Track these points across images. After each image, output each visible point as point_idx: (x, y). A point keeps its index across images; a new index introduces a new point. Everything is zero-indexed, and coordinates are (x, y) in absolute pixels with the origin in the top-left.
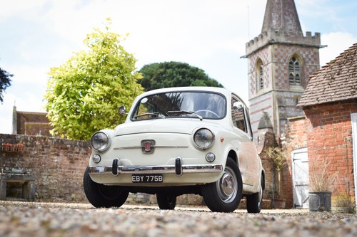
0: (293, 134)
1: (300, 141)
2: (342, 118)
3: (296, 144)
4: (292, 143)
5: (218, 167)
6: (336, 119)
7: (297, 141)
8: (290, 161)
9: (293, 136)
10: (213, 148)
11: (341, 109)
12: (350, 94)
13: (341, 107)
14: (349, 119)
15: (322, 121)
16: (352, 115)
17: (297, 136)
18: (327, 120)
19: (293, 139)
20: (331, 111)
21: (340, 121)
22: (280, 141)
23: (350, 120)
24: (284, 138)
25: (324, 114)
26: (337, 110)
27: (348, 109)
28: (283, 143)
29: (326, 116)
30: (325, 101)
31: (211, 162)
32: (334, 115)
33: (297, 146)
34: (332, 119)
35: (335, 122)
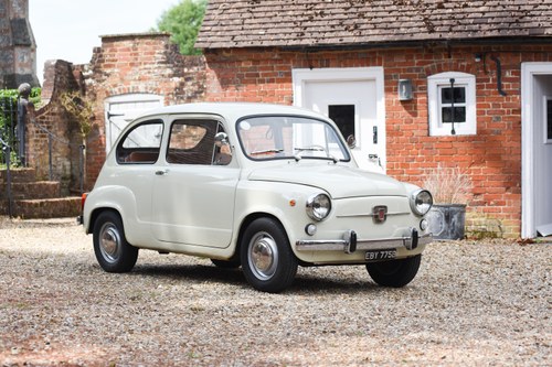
0: (109, 66)
1: (122, 80)
2: (276, 74)
3: (115, 86)
4: (108, 83)
6: (266, 75)
7: (117, 80)
8: (101, 117)
9: (108, 71)
11: (276, 60)
12: (294, 36)
13: (276, 57)
14: (288, 78)
15: (239, 76)
16: (294, 71)
17: (116, 70)
18: (247, 76)
19: (108, 75)
20: (256, 62)
21: (272, 81)
22: (83, 78)
23: (291, 81)
24: (91, 72)
25: (243, 65)
26: (266, 60)
27: (288, 61)
28: (88, 81)
29: (246, 69)
30: (249, 44)
32: (262, 69)
33: (116, 89)
34: (257, 75)
35: (262, 81)
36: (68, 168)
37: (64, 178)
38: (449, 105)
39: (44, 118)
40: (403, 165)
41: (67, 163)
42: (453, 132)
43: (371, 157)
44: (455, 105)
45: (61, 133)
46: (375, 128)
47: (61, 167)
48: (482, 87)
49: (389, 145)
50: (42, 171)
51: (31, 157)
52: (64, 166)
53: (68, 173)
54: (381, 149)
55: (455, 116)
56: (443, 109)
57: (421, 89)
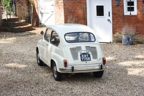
36: (28, 14)
37: (27, 18)
38: (129, 6)
39: (20, 2)
40: (117, 23)
41: (28, 13)
42: (131, 14)
43: (108, 20)
44: (131, 6)
45: (25, 5)
46: (109, 12)
47: (26, 15)
48: (139, 2)
49: (113, 17)
50: (21, 17)
51: (17, 13)
52: (27, 14)
53: (28, 16)
54: (111, 18)
55: (131, 10)
56: (128, 7)
57: (122, 2)
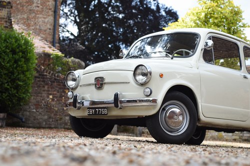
5: (155, 101)
10: (150, 82)
31: (148, 96)
